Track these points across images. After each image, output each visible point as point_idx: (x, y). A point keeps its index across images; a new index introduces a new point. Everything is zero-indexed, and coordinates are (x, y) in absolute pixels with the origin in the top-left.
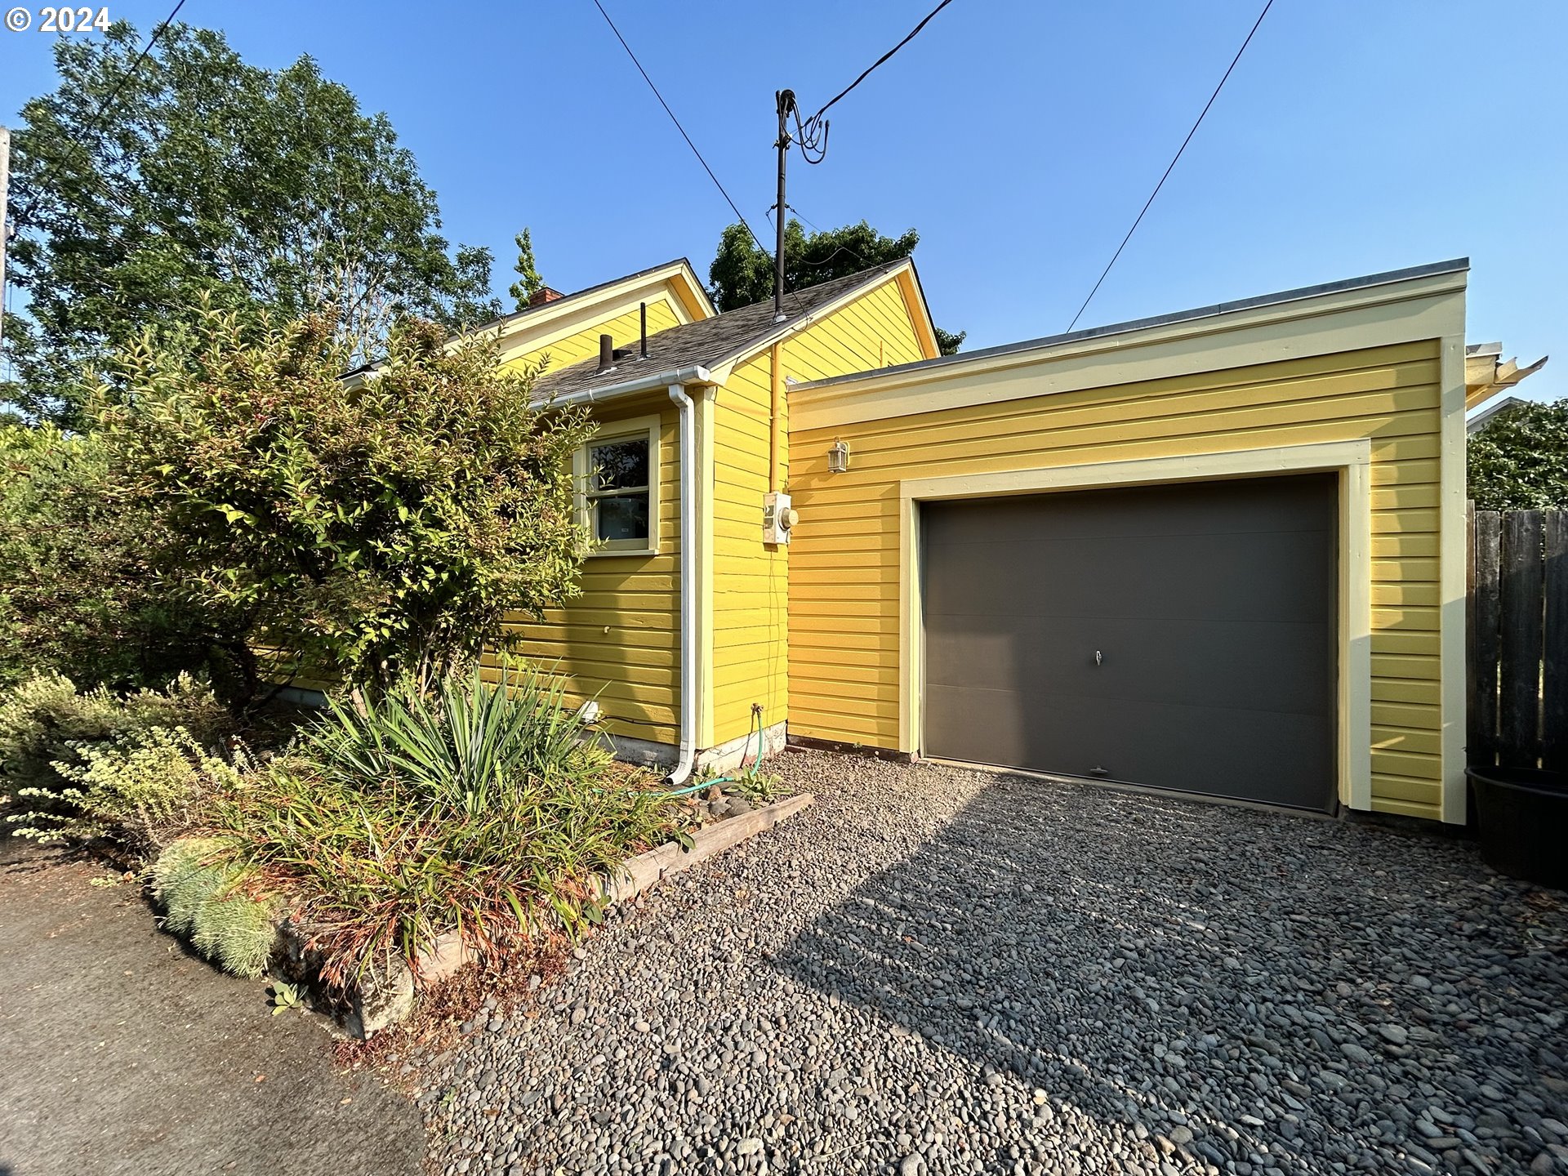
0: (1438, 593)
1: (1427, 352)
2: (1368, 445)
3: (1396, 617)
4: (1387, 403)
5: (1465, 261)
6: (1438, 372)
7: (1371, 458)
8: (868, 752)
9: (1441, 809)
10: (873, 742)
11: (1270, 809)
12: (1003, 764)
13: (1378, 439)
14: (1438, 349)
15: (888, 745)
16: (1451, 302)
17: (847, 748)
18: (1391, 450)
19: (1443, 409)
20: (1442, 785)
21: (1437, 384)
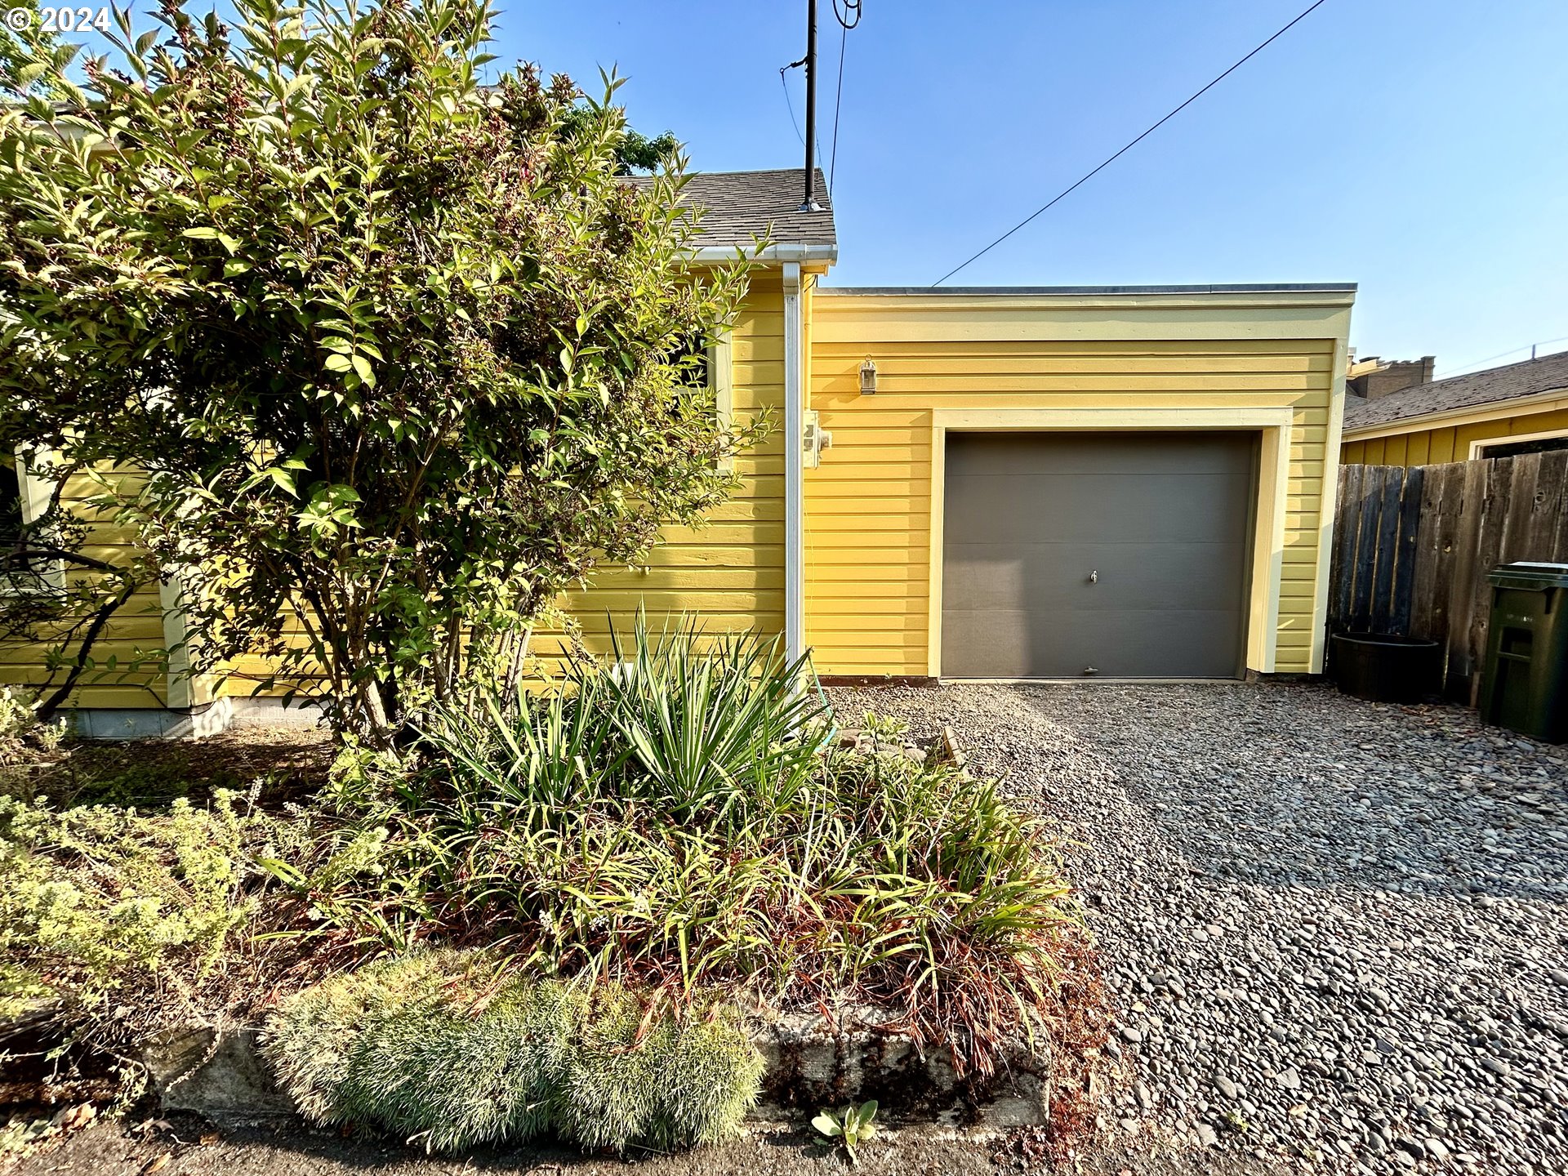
0: (1318, 520)
1: (1325, 348)
2: (1291, 412)
3: (1295, 537)
4: (1301, 382)
5: (1354, 286)
6: (1332, 363)
7: (1292, 422)
8: (898, 681)
9: (1310, 665)
10: (900, 671)
11: (1208, 682)
12: (1011, 675)
13: (1297, 408)
14: (1333, 348)
15: (915, 671)
16: (1343, 313)
17: (875, 681)
18: (1302, 418)
19: (1333, 391)
20: (1311, 649)
21: (1330, 372)
